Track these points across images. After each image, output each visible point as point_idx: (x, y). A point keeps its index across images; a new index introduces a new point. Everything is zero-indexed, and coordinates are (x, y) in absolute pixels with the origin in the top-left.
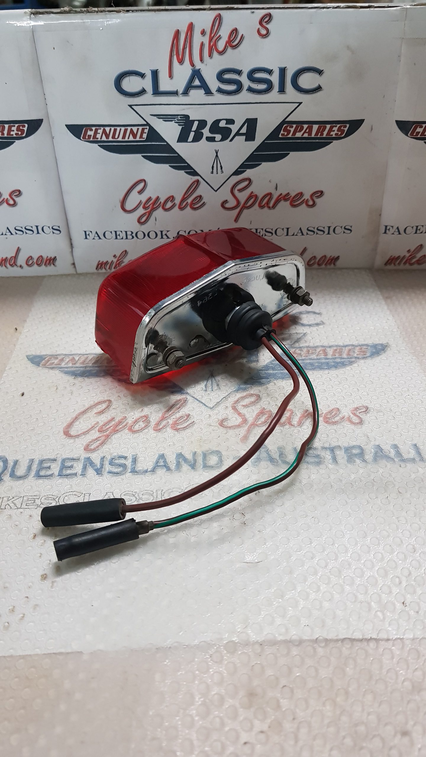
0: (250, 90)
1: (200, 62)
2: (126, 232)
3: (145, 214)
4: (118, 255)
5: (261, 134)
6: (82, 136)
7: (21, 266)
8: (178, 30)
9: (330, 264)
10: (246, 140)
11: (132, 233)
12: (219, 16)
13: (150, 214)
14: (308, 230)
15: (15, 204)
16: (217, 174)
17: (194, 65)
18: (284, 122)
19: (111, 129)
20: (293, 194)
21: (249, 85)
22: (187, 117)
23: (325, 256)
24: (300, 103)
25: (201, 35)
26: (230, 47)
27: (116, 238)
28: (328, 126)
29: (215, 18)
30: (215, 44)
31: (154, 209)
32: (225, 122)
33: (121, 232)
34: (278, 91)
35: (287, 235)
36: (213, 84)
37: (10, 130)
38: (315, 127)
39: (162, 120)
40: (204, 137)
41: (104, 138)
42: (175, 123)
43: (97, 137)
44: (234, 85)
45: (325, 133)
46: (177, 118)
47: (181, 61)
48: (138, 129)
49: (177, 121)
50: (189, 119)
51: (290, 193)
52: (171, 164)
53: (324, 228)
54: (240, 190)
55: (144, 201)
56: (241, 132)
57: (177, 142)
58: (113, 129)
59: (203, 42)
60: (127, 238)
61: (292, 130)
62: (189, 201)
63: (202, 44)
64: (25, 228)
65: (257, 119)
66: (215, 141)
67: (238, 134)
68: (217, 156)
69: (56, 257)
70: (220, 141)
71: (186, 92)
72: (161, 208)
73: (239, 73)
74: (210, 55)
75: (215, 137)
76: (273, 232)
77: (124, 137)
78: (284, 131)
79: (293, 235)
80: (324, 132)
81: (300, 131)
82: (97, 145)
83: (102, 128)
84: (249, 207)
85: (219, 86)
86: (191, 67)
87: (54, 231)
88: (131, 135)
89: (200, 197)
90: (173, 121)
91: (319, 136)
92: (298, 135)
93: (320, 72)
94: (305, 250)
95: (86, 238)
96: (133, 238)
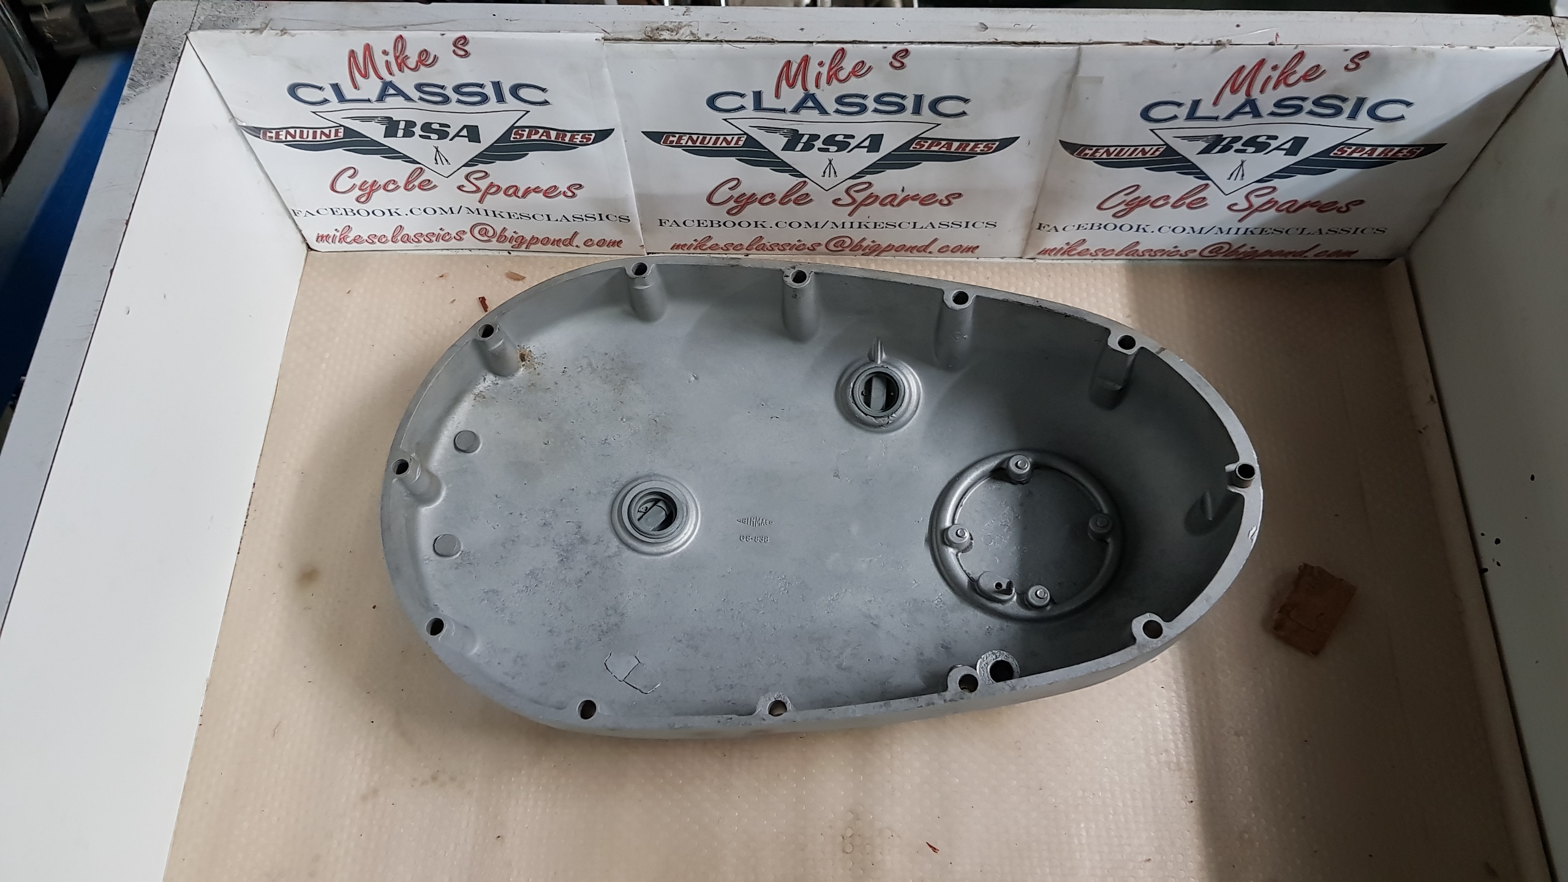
0: (876, 111)
1: (815, 87)
2: (712, 221)
3: (737, 207)
4: (699, 239)
5: (886, 148)
6: (662, 141)
7: (577, 246)
8: (790, 61)
9: (967, 251)
10: (867, 152)
11: (719, 222)
12: (843, 49)
13: (743, 207)
14: (940, 224)
15: (574, 195)
16: (830, 177)
17: (807, 90)
18: (917, 138)
19: (698, 137)
20: (923, 195)
21: (875, 107)
22: (796, 131)
23: (961, 246)
24: (938, 125)
25: (818, 65)
26: (854, 76)
27: (699, 226)
28: (972, 144)
29: (837, 51)
30: (836, 74)
31: (749, 203)
32: (843, 137)
33: (706, 221)
34: (911, 112)
35: (914, 227)
36: (831, 106)
37: (572, 138)
38: (956, 145)
40: (816, 149)
41: (690, 143)
42: (779, 135)
43: (681, 142)
44: (857, 107)
45: (968, 150)
46: (782, 131)
47: (791, 85)
48: (733, 138)
49: (782, 133)
50: (798, 132)
51: (920, 194)
52: (773, 167)
53: (961, 222)
54: (857, 191)
55: (736, 196)
56: (862, 145)
57: (782, 150)
58: (701, 137)
59: (820, 72)
60: (712, 226)
61: (927, 145)
62: (793, 197)
64: (586, 216)
65: (883, 135)
66: (829, 152)
67: (858, 146)
68: (830, 163)
69: (621, 240)
70: (836, 151)
71: (796, 110)
72: (757, 204)
73: (864, 97)
74: (829, 82)
75: (829, 149)
76: (897, 225)
77: (715, 142)
78: (916, 145)
79: (922, 228)
80: (966, 148)
81: (936, 146)
82: (680, 149)
83: (688, 136)
84: (866, 205)
85: (837, 108)
86: (803, 91)
87: (621, 220)
88: (724, 142)
89: (807, 195)
90: (778, 133)
91: (960, 151)
92: (933, 149)
93: (966, 101)
94: (936, 240)
95: (661, 225)
96: (720, 226)
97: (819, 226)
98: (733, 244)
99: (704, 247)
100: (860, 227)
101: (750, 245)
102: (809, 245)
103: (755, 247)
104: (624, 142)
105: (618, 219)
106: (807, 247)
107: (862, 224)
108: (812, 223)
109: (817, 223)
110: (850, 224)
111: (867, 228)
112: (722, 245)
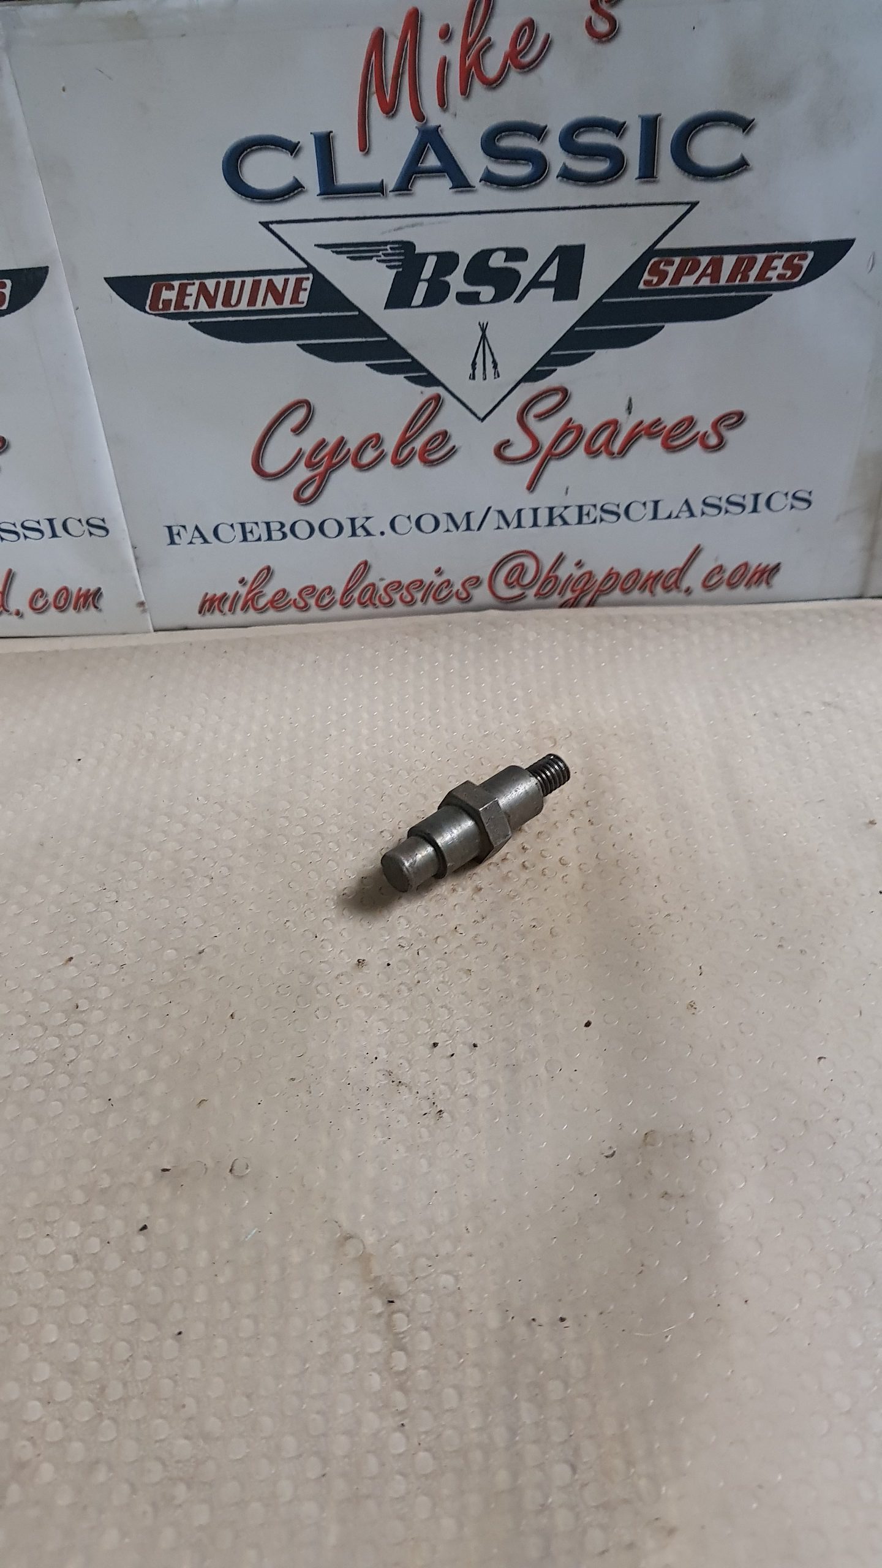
0: (567, 175)
1: (438, 107)
2: (268, 524)
3: (311, 480)
4: (250, 578)
5: (595, 284)
6: (148, 302)
7: (18, 613)
8: (381, 30)
9: (758, 581)
10: (556, 298)
11: (282, 525)
13: (323, 479)
14: (704, 503)
16: (485, 379)
17: (423, 118)
18: (651, 252)
19: (218, 284)
20: (669, 423)
21: (564, 164)
22: (409, 246)
23: (746, 565)
24: (693, 205)
25: (439, 39)
26: (515, 67)
27: (245, 539)
28: (761, 258)
30: (477, 63)
31: (331, 467)
32: (503, 255)
33: (257, 523)
34: (637, 175)
36: (474, 162)
38: (729, 261)
39: (345, 256)
40: (452, 295)
41: (203, 306)
42: (378, 263)
43: (186, 303)
44: (527, 164)
45: (753, 277)
46: (384, 250)
47: (390, 110)
48: (286, 281)
49: (383, 257)
50: (415, 250)
51: (662, 419)
52: (370, 360)
53: (744, 497)
54: (542, 417)
55: (308, 449)
56: (543, 278)
58: (223, 282)
59: (445, 59)
60: (270, 538)
61: (671, 270)
62: (417, 445)
63: (444, 64)
64: (24, 527)
65: (582, 248)
66: (479, 302)
67: (536, 283)
68: (484, 338)
69: (99, 589)
70: (493, 301)
71: (404, 186)
73: (539, 133)
74: (466, 91)
75: (478, 294)
76: (621, 511)
77: (252, 301)
78: (650, 274)
79: (669, 517)
80: (750, 271)
81: (691, 272)
82: (186, 322)
83: (197, 282)
84: (562, 458)
85: (487, 167)
86: (415, 123)
87: (93, 530)
88: (270, 296)
89: (445, 435)
90: (375, 259)
91: (737, 282)
92: (687, 281)
93: (745, 125)
94: (697, 551)
95: (173, 542)
96: (285, 536)
97: (474, 525)
98: (314, 588)
99: (262, 602)
100: (551, 523)
101: (347, 591)
102: (457, 586)
103: (356, 594)
104: (72, 309)
105: (86, 527)
106: (455, 590)
107: (556, 512)
108: (460, 518)
109: (468, 514)
110: (531, 512)
111: (565, 523)
112: (294, 595)
